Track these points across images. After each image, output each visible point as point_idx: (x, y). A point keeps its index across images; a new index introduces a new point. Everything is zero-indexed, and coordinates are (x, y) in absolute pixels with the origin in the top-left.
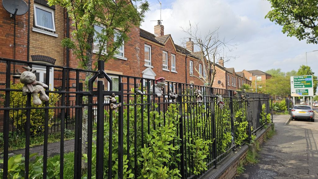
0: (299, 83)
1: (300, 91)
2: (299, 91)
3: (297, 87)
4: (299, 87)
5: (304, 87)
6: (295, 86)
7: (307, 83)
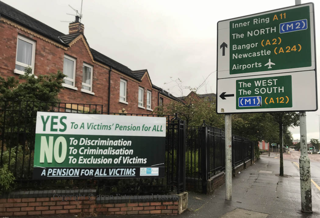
0: (252, 50)
1: (253, 87)
2: (249, 85)
3: (244, 67)
4: (249, 66)
5: (274, 68)
6: (233, 62)
7: (284, 45)
